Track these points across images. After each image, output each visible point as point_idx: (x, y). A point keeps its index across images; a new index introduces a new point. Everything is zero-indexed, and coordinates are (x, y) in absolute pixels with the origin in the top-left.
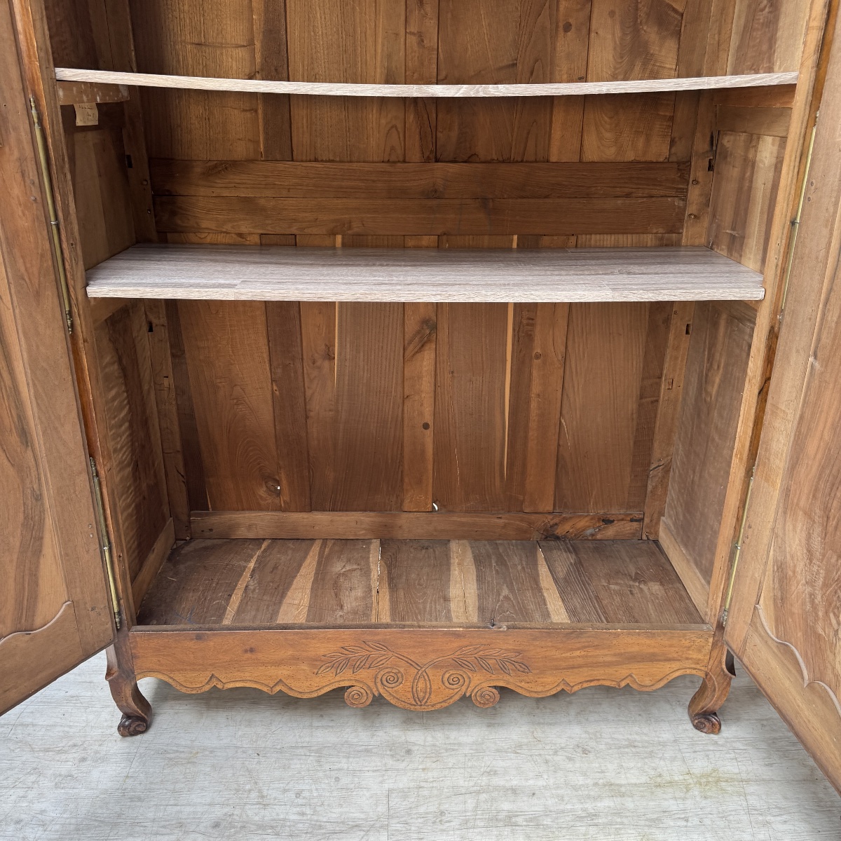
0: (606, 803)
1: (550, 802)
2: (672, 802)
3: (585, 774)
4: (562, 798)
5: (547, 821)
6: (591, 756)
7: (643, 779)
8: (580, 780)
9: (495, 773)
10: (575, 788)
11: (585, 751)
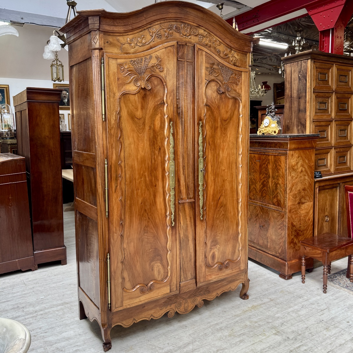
0: (237, 319)
1: (226, 323)
2: (250, 314)
3: (229, 315)
4: (228, 321)
5: (229, 326)
6: (227, 312)
7: (241, 312)
8: (229, 317)
9: (210, 323)
10: (229, 319)
11: (225, 312)
